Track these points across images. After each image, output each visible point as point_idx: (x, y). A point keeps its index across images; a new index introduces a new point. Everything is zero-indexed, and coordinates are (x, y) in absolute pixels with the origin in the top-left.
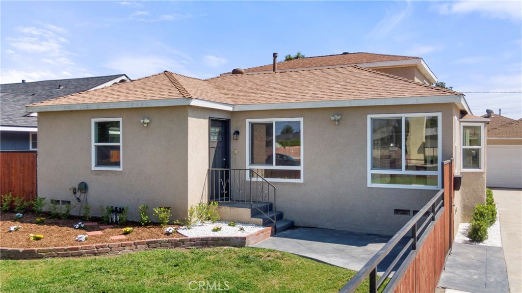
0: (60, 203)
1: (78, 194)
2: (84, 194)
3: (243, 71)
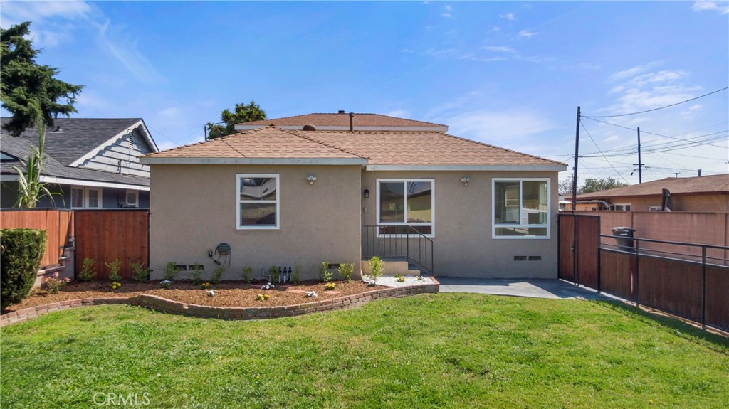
0: (188, 268)
1: (216, 257)
2: (224, 257)
3: (314, 127)
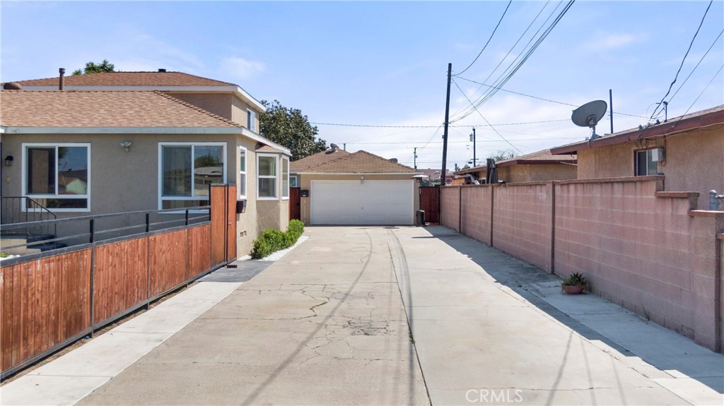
3: (19, 85)
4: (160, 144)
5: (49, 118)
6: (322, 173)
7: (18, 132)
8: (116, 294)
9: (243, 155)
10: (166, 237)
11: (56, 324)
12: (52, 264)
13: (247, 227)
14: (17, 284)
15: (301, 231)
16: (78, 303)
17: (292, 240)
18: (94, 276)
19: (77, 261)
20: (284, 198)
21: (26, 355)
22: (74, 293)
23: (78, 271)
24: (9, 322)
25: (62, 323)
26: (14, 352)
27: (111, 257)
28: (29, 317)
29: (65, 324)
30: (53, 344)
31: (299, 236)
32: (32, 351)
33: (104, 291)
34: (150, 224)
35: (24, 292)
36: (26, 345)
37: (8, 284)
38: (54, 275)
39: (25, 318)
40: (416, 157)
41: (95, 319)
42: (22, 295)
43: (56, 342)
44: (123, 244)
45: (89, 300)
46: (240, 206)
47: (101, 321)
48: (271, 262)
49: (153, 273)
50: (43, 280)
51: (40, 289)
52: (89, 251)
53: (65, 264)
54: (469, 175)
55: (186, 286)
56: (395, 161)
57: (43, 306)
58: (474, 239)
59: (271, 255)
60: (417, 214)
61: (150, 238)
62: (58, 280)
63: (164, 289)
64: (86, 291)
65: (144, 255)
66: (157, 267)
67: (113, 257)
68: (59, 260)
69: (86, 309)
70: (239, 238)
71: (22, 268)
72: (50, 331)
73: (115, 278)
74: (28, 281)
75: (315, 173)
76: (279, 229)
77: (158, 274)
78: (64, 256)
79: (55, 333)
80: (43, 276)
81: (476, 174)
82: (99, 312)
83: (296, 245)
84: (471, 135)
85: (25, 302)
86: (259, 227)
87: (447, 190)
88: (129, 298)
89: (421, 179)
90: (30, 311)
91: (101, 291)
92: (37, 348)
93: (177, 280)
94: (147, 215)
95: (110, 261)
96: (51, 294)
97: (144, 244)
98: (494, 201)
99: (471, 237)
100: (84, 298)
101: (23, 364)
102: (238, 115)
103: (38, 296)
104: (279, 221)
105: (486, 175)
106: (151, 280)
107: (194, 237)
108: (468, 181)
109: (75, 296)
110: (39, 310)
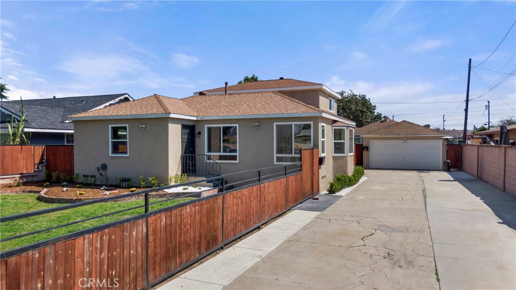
0: (89, 177)
1: (101, 171)
2: (104, 171)
3: (206, 93)
4: (275, 124)
5: (218, 111)
6: (377, 136)
7: (203, 119)
8: (239, 221)
9: (323, 128)
10: (272, 184)
11: (200, 243)
12: (197, 207)
13: (326, 173)
14: (174, 221)
15: (363, 174)
16: (214, 229)
17: (355, 180)
18: (225, 212)
19: (214, 204)
20: (350, 154)
21: (181, 263)
22: (212, 223)
23: (214, 210)
24: (169, 245)
25: (204, 243)
26: (173, 263)
27: (235, 200)
28: (182, 240)
29: (206, 242)
30: (198, 255)
31: (360, 177)
32: (185, 260)
33: (231, 221)
34: (261, 177)
35: (179, 226)
36: (180, 257)
37: (168, 222)
38: (198, 214)
39: (180, 242)
40: (444, 121)
41: (226, 238)
42: (178, 228)
43: (200, 254)
44: (243, 191)
45: (221, 227)
46: (321, 161)
47: (229, 239)
48: (341, 197)
49: (264, 207)
50: (191, 217)
51: (189, 223)
52: (221, 197)
53: (205, 206)
54: (485, 136)
55: (285, 212)
56: (428, 126)
57: (191, 233)
58: (489, 183)
59: (341, 191)
60: (445, 163)
61: (261, 185)
62: (201, 217)
63: (270, 216)
64: (220, 221)
65: (257, 196)
66: (266, 203)
67: (237, 200)
68: (201, 204)
69: (219, 233)
70: (321, 180)
71: (177, 212)
72: (196, 248)
73: (238, 212)
74: (181, 219)
75: (372, 136)
76: (347, 174)
77: (266, 207)
78: (204, 202)
79: (199, 249)
80: (191, 215)
81: (491, 136)
82: (228, 233)
83: (358, 184)
84: (486, 106)
85: (180, 232)
86: (334, 172)
87: (468, 147)
88: (247, 224)
89: (447, 139)
90: (183, 237)
91: (229, 220)
92: (187, 258)
93: (279, 209)
94: (259, 172)
95: (235, 202)
96: (196, 226)
97: (257, 189)
98: (507, 158)
99: (487, 182)
100: (218, 226)
101: (178, 269)
102: (323, 102)
103: (188, 227)
104: (347, 169)
105: (499, 137)
106: (262, 211)
107: (290, 183)
108: (484, 141)
109: (212, 225)
110: (188, 235)
